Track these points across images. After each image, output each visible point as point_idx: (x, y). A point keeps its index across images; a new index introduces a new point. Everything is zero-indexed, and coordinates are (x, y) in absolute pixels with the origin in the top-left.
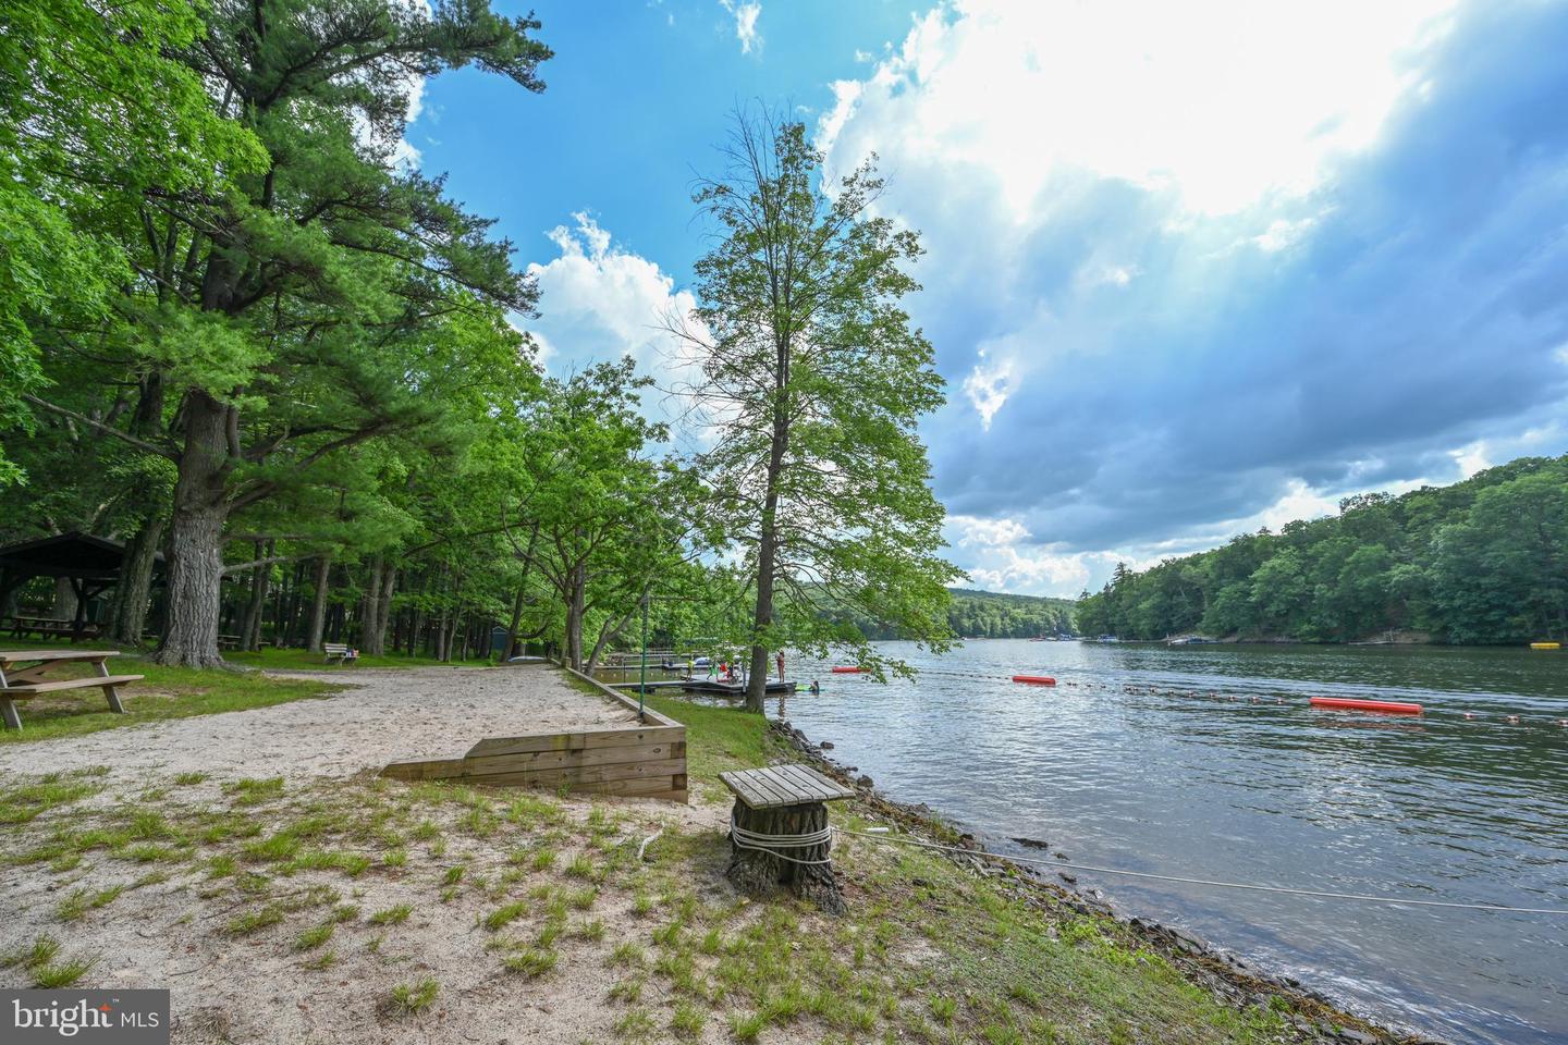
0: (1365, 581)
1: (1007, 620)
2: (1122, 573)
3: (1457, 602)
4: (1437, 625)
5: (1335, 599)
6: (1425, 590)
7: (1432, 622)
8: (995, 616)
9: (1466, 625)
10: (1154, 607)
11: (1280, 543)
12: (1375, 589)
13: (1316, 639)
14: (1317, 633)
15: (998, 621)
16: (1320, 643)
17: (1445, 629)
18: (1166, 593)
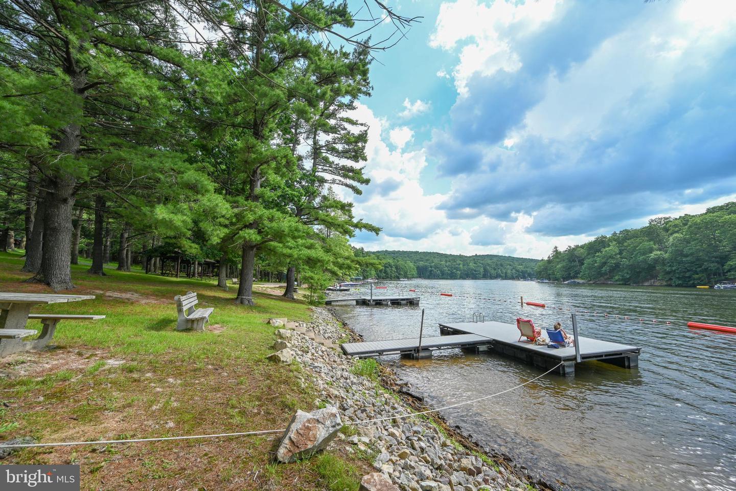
0: (641, 258)
1: (514, 271)
2: (556, 251)
3: (674, 268)
4: (668, 277)
5: (630, 265)
6: (663, 262)
7: (665, 276)
8: (508, 269)
9: (678, 278)
10: (563, 267)
11: (610, 240)
12: (645, 261)
13: (621, 283)
14: (622, 280)
15: (509, 271)
16: (622, 284)
17: (671, 279)
18: (570, 261)
